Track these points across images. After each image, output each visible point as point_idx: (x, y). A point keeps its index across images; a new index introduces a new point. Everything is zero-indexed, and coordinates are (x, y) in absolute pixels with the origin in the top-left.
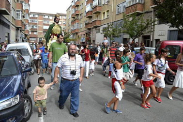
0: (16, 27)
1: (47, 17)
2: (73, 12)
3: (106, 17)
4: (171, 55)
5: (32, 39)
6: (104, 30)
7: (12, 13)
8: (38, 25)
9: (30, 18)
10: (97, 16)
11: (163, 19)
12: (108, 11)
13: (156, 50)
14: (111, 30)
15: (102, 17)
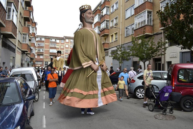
0: (22, 51)
1: (54, 40)
3: (114, 40)
4: (184, 78)
5: (38, 63)
6: (113, 52)
7: (19, 37)
8: (44, 49)
9: (37, 41)
10: (105, 39)
11: (173, 41)
12: (116, 34)
13: (168, 73)
14: (119, 53)
15: (110, 40)
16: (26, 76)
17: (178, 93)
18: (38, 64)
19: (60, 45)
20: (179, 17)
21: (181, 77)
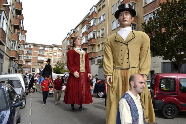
0: (10, 57)
1: (42, 48)
2: (68, 44)
3: (101, 49)
4: (166, 87)
6: (99, 61)
7: (8, 44)
8: (33, 56)
9: (25, 49)
10: (92, 48)
11: (156, 52)
12: (102, 44)
13: (151, 82)
15: (97, 49)
16: (14, 83)
17: (161, 101)
18: (26, 71)
19: (48, 52)
20: (161, 30)
21: (163, 86)
